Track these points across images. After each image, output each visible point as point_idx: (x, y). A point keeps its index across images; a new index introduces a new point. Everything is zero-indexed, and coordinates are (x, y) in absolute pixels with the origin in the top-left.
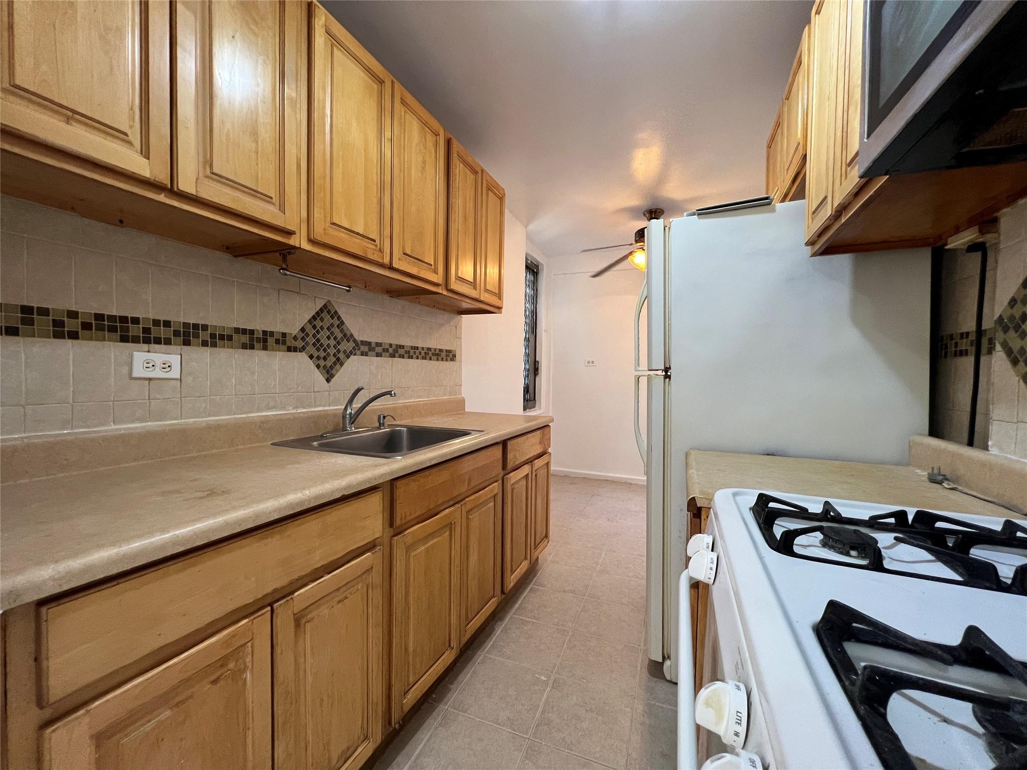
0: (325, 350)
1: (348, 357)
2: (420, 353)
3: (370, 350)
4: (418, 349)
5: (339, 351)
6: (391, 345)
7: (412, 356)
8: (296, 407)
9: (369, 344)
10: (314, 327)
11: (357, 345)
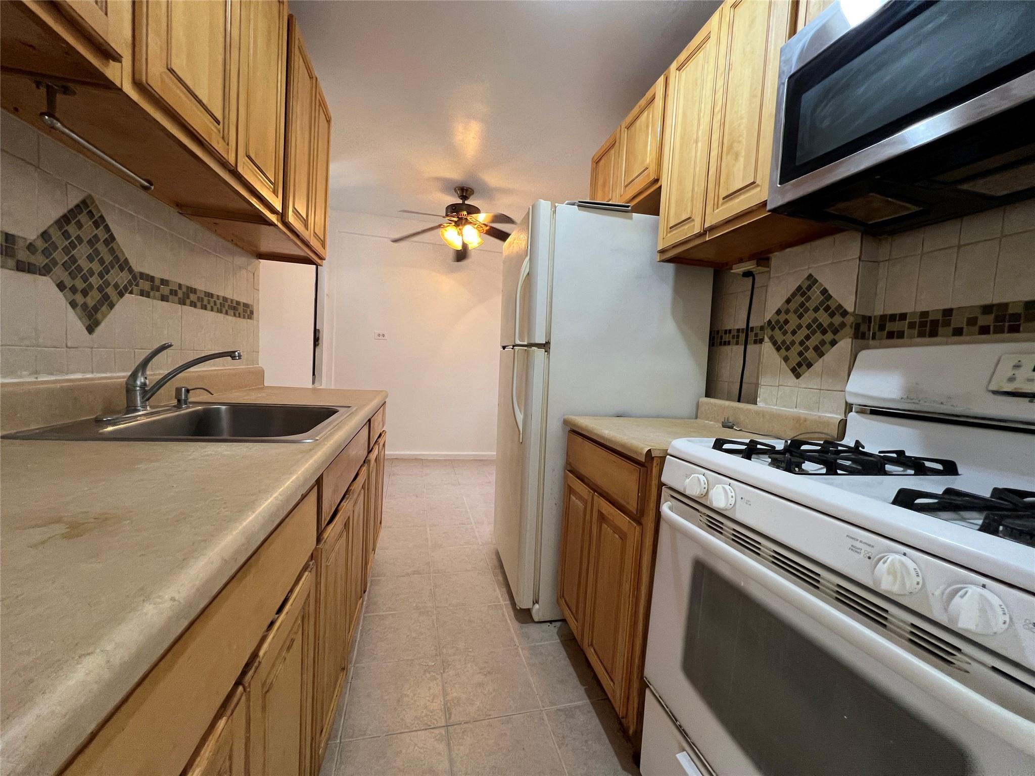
0: (85, 279)
1: (121, 295)
2: (215, 303)
3: (152, 289)
4: (212, 298)
5: (107, 284)
6: (180, 286)
7: (206, 306)
8: (36, 372)
9: (152, 279)
10: (66, 235)
11: (134, 277)
